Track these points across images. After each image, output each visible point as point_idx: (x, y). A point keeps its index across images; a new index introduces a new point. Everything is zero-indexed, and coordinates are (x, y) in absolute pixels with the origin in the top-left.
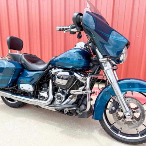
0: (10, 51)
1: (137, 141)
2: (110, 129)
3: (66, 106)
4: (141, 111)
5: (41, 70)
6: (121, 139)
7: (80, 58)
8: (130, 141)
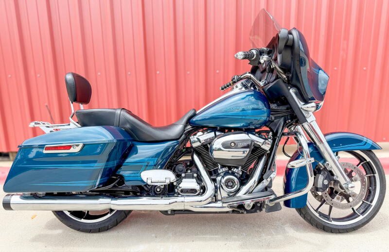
0: (72, 105)
1: (360, 224)
2: (320, 218)
3: (247, 196)
4: (360, 177)
5: (174, 138)
6: (337, 228)
7: (255, 106)
8: (351, 227)
